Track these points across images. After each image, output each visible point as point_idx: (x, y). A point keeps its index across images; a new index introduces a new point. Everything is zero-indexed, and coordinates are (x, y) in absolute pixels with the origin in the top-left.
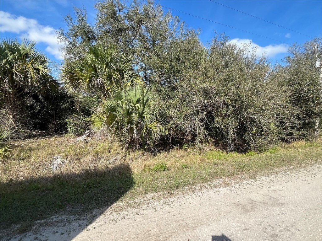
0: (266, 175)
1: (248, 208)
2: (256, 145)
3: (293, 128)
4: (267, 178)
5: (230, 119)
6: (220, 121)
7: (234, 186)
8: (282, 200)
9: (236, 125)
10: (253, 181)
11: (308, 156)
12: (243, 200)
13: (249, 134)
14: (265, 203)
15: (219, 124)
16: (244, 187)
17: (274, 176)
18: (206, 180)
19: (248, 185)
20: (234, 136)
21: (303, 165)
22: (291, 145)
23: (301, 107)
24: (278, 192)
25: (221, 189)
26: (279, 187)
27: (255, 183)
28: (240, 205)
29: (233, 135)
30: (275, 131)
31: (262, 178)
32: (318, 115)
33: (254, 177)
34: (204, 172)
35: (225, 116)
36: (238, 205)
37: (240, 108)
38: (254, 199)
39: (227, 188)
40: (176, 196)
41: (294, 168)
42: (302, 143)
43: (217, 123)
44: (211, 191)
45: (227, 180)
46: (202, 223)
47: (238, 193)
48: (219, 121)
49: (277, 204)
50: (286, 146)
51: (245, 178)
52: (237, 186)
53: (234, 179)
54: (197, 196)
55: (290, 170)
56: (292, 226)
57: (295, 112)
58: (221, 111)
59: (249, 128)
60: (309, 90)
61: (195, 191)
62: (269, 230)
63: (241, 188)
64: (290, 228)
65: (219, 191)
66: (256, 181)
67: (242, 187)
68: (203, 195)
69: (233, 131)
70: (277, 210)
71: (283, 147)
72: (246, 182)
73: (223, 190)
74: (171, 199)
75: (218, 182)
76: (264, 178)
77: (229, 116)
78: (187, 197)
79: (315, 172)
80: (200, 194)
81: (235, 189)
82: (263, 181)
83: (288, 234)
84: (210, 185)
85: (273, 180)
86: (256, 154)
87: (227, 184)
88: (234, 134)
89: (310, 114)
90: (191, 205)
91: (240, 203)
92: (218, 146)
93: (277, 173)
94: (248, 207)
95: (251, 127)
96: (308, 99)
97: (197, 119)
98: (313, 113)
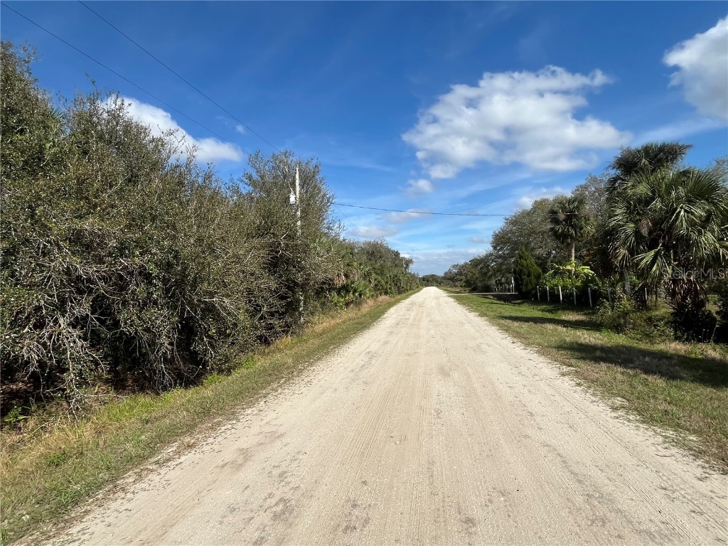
0: (251, 404)
1: (240, 463)
2: (220, 360)
3: (272, 314)
4: (253, 409)
5: (159, 310)
6: (134, 317)
7: (205, 443)
8: (281, 430)
9: (173, 323)
10: (234, 422)
11: (298, 359)
12: (229, 454)
13: (202, 340)
14: (261, 444)
15: (132, 325)
16: (223, 438)
17: (262, 403)
18: (143, 458)
19: (229, 432)
20: (173, 349)
21: (295, 373)
22: (272, 347)
23: (281, 276)
24: (274, 422)
25: (183, 458)
26: (273, 415)
27: (239, 424)
28: (227, 464)
29: (170, 347)
30: (248, 324)
31: (246, 413)
32: (302, 288)
33: (233, 416)
34: (129, 446)
35: (145, 304)
36: (223, 466)
37: (180, 283)
38: (245, 446)
39: (193, 452)
40: (83, 518)
41: (285, 382)
42: (288, 339)
43: (126, 323)
44: (163, 471)
45: (187, 439)
46: (174, 521)
47: (216, 451)
48: (129, 319)
49: (276, 438)
50: (267, 351)
51: (219, 424)
52: (210, 440)
53: (200, 432)
54: (137, 493)
55: (281, 386)
56: (298, 453)
57: (273, 285)
58: (133, 292)
59: (200, 325)
60: (287, 245)
61: (128, 487)
62: (276, 472)
63: (217, 440)
64: (297, 456)
65: (181, 463)
66: (238, 421)
67: (220, 439)
68: (150, 485)
69: (169, 337)
70: (278, 444)
71: (263, 354)
72: (223, 428)
73: (187, 458)
74: (74, 530)
75: (171, 449)
76: (249, 411)
77: (155, 303)
78: (113, 505)
79: (310, 378)
80: (143, 485)
81: (208, 447)
82: (249, 417)
83: (295, 464)
84: (157, 463)
85: (262, 409)
86: (222, 377)
87: (190, 446)
88: (171, 344)
89: (292, 286)
90: (133, 512)
91: (226, 461)
92: (124, 387)
93: (265, 397)
94: (240, 461)
95: (206, 323)
96: (288, 260)
97: (61, 321)
98: (296, 284)
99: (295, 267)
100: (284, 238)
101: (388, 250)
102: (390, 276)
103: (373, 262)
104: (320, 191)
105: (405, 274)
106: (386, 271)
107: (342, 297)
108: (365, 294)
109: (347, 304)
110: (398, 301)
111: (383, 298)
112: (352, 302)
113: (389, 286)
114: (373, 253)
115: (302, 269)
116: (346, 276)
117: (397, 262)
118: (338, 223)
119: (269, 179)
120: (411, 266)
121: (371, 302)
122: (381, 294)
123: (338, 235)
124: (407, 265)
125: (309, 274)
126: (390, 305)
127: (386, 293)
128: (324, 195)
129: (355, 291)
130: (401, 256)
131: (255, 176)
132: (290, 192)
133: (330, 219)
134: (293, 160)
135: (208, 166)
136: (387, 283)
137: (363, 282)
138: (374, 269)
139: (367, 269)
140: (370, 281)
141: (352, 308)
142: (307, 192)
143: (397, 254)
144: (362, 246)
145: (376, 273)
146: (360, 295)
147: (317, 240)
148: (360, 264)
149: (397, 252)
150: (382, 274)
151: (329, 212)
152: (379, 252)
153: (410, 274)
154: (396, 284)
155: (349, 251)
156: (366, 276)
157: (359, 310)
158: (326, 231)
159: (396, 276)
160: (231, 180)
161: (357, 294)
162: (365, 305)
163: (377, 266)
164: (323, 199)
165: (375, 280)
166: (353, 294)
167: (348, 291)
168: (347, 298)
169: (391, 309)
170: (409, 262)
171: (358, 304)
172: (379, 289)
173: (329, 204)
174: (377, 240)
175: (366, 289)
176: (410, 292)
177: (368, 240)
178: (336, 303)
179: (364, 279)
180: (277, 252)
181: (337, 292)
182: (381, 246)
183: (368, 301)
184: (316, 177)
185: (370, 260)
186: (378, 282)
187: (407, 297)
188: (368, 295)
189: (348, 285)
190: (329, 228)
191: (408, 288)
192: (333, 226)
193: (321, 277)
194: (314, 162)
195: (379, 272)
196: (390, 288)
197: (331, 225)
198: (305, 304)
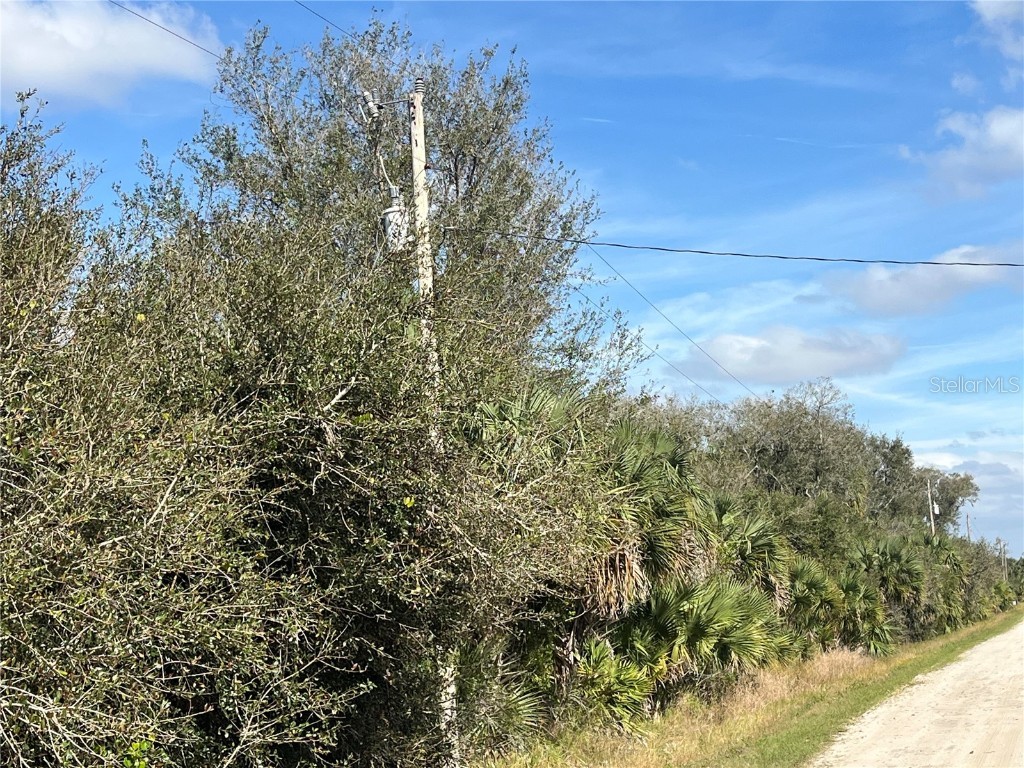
98: (403, 612)
99: (393, 534)
100: (338, 408)
101: (854, 439)
102: (867, 558)
103: (785, 495)
104: (527, 192)
105: (937, 548)
106: (846, 536)
107: (640, 661)
108: (744, 646)
109: (664, 695)
110: (903, 677)
111: (837, 661)
112: (688, 681)
113: (860, 607)
114: (782, 453)
115: (429, 540)
116: (654, 562)
117: (900, 492)
118: (610, 326)
119: (310, 150)
120: (966, 508)
121: (775, 682)
122: (824, 642)
123: (614, 376)
124: (949, 505)
125: (465, 565)
126: (864, 697)
127: (850, 638)
128: (548, 206)
129: (698, 632)
130: (919, 462)
131: (251, 143)
132: (387, 202)
133: (577, 309)
134: (405, 65)
135: (20, 106)
136: (851, 589)
137: (736, 589)
138: (789, 525)
139: (753, 530)
140: (769, 588)
141: (690, 713)
142: (469, 195)
143: (897, 455)
144: (729, 419)
145: (798, 546)
146: (723, 651)
147: (517, 409)
148: (722, 510)
149: (897, 445)
150: (826, 545)
151: (571, 281)
152: (813, 447)
153: (963, 543)
154: (897, 597)
155: (665, 447)
156: (750, 562)
157: (720, 720)
158: (558, 363)
159: (896, 557)
160: (149, 166)
161: (706, 647)
162: (749, 698)
163: (802, 512)
164: (541, 221)
165: (794, 576)
166: (691, 644)
167: (664, 635)
168: (662, 665)
169: (868, 716)
170: (952, 493)
171: (714, 689)
172: (814, 620)
173: (567, 246)
174: (797, 397)
175: (747, 619)
176: (964, 631)
177: (759, 394)
178: (609, 692)
179: (742, 575)
180: (307, 472)
181: (612, 639)
182: (820, 419)
183: (765, 677)
184: (509, 130)
185: (770, 485)
186: (811, 585)
187: (950, 655)
188: (758, 651)
189: (664, 606)
190: (572, 351)
191: (958, 611)
192: (593, 341)
193: (521, 574)
194: (499, 68)
195: (810, 539)
196: (869, 616)
197: (582, 337)
198: (462, 695)
